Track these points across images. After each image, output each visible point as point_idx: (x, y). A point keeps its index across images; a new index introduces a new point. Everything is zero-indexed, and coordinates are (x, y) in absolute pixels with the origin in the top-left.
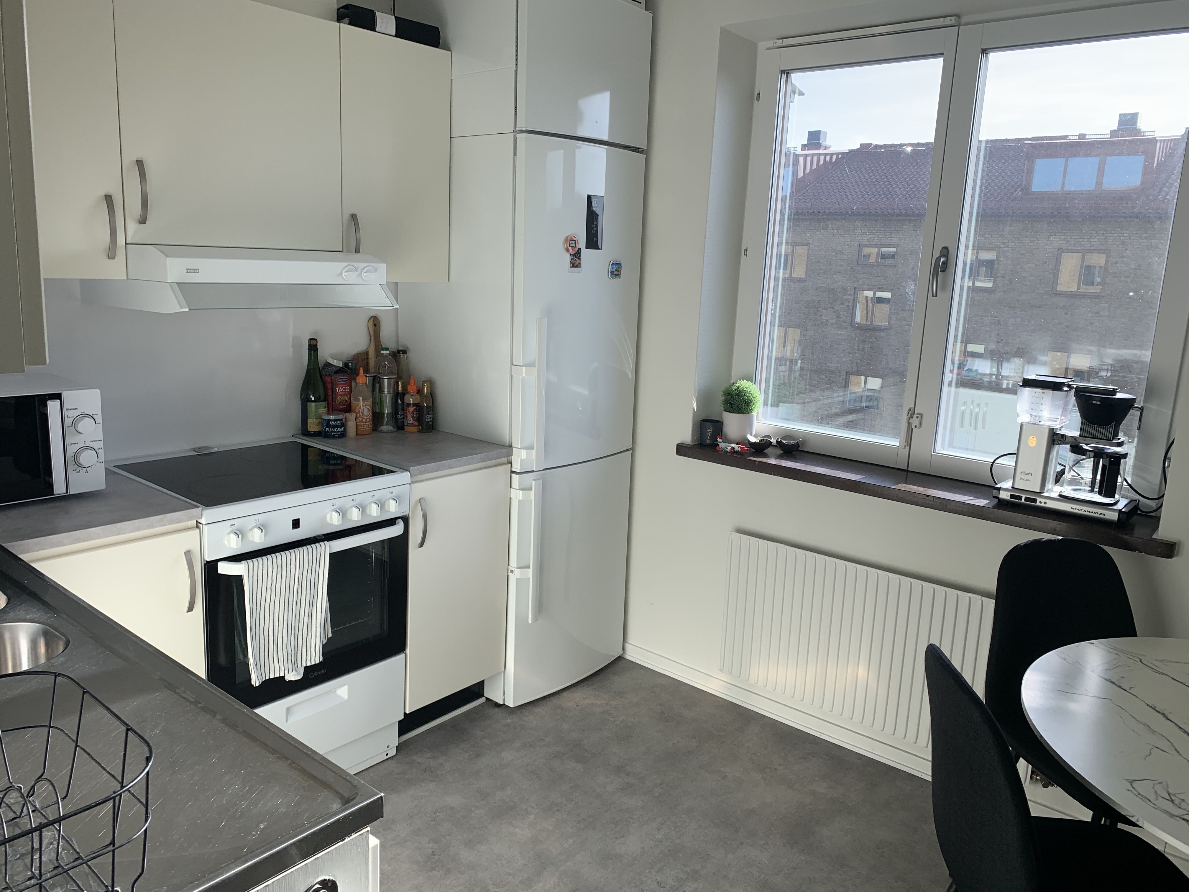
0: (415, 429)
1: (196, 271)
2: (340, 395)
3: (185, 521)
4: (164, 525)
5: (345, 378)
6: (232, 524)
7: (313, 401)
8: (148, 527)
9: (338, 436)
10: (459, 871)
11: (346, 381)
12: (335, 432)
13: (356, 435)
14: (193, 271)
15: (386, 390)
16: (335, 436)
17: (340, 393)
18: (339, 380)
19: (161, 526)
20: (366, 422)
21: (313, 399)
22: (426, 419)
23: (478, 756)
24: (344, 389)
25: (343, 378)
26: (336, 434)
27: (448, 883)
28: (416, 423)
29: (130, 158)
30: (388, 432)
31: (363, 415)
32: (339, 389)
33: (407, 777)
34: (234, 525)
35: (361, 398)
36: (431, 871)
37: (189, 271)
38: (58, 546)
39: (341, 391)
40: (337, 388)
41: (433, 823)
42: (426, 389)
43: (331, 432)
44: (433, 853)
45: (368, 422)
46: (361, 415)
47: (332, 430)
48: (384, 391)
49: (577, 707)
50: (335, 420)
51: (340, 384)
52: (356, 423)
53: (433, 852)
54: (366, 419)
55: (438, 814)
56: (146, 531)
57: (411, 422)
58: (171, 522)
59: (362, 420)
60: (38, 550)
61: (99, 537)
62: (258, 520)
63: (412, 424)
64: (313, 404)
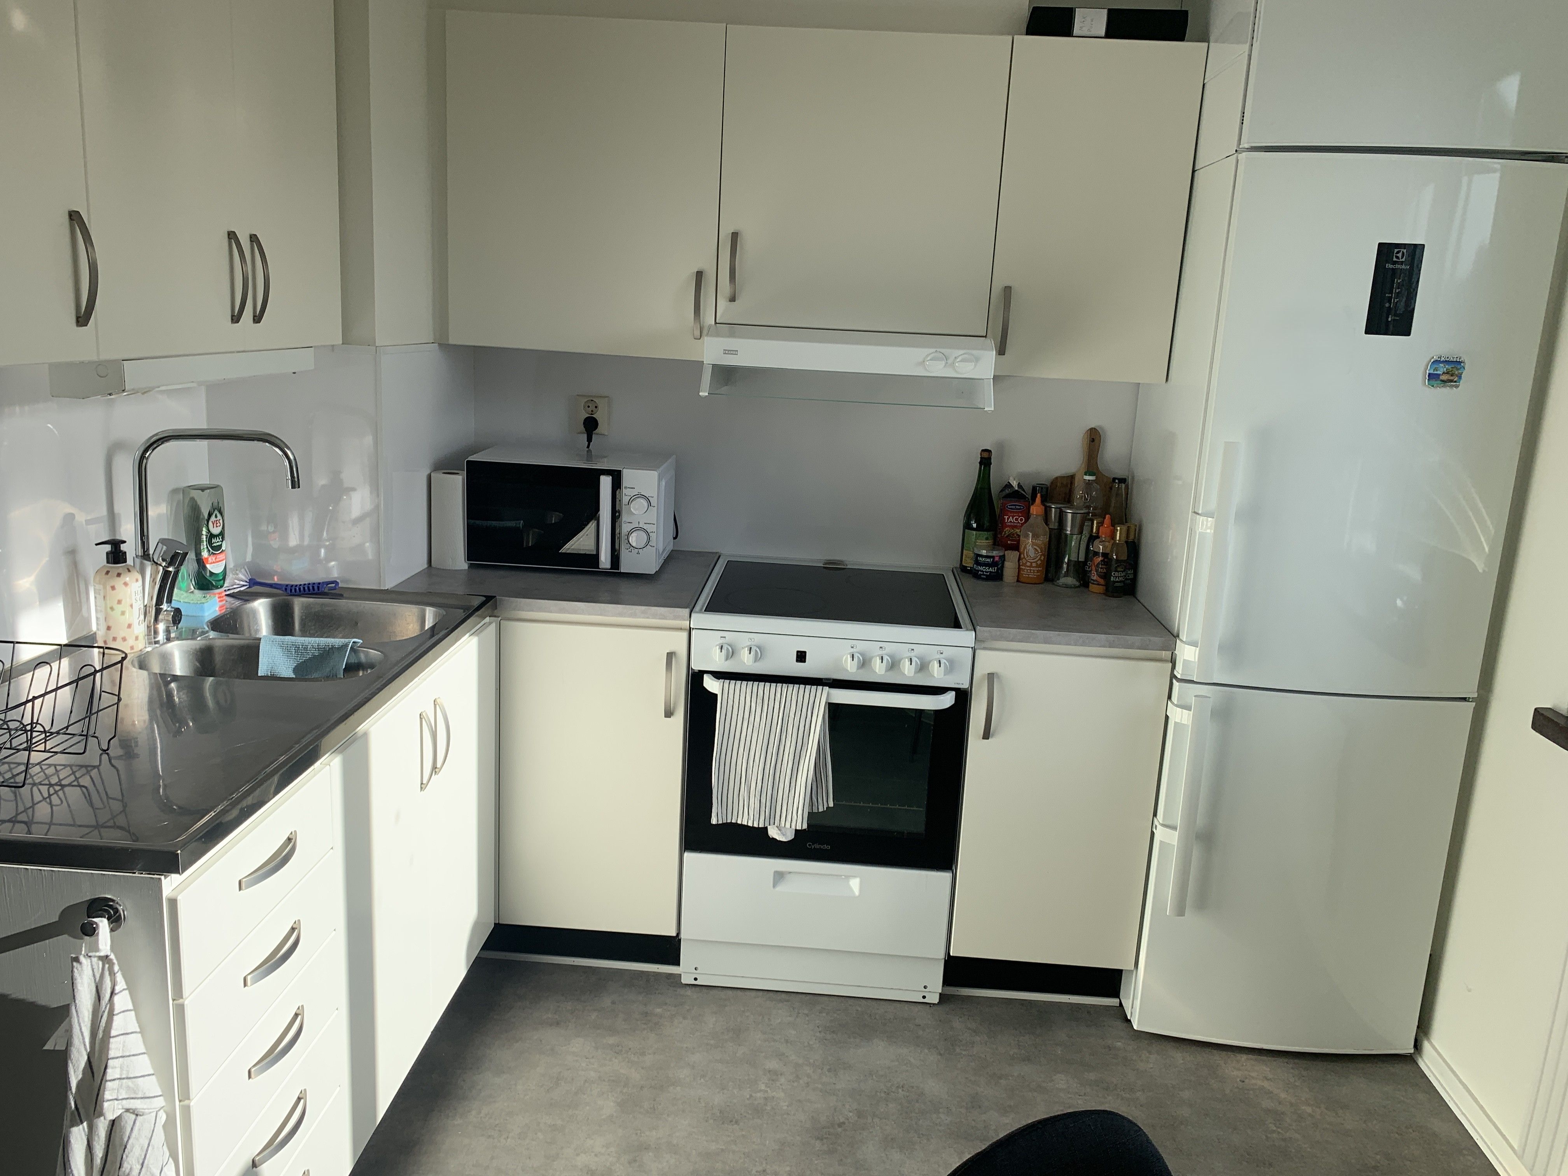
0: (1101, 589)
1: (734, 352)
2: (1009, 526)
3: (670, 619)
4: (648, 618)
5: (1019, 506)
6: (722, 636)
7: (974, 529)
8: (631, 616)
9: (985, 577)
10: (841, 1160)
11: (1020, 509)
12: (982, 571)
13: (1018, 581)
14: (732, 352)
15: (1069, 529)
16: (982, 576)
17: (1010, 524)
18: (1010, 507)
19: (644, 618)
20: (1031, 566)
21: (975, 525)
22: (1112, 577)
23: (1027, 1059)
24: (1016, 519)
25: (1017, 505)
26: (983, 575)
27: (816, 1162)
28: (1102, 581)
29: (726, 231)
30: (1067, 586)
31: (1028, 556)
32: (1008, 519)
33: (921, 1033)
34: (725, 637)
35: (1031, 534)
36: (818, 1138)
37: (727, 352)
38: (545, 612)
39: (1011, 522)
40: (1006, 517)
41: (883, 1095)
42: (1118, 535)
43: (978, 571)
44: (840, 1125)
45: (1034, 567)
46: (1026, 557)
47: (981, 568)
48: (1067, 530)
49: (1240, 1083)
50: (987, 557)
51: (1011, 512)
52: (1019, 565)
53: (844, 1123)
54: (1031, 563)
55: (900, 1090)
56: (628, 619)
57: (1095, 578)
58: (654, 616)
59: (1026, 563)
60: (528, 611)
61: (583, 613)
62: (753, 640)
63: (1096, 581)
64: (974, 532)
